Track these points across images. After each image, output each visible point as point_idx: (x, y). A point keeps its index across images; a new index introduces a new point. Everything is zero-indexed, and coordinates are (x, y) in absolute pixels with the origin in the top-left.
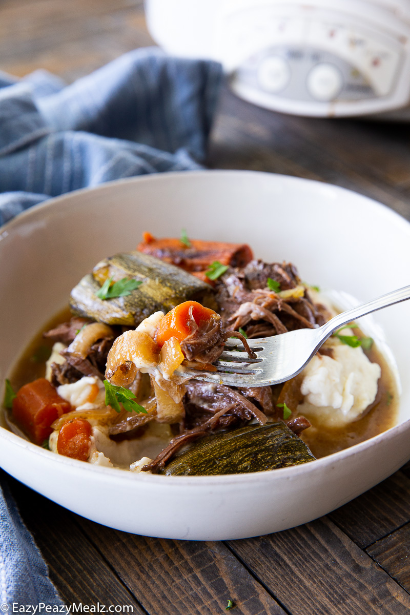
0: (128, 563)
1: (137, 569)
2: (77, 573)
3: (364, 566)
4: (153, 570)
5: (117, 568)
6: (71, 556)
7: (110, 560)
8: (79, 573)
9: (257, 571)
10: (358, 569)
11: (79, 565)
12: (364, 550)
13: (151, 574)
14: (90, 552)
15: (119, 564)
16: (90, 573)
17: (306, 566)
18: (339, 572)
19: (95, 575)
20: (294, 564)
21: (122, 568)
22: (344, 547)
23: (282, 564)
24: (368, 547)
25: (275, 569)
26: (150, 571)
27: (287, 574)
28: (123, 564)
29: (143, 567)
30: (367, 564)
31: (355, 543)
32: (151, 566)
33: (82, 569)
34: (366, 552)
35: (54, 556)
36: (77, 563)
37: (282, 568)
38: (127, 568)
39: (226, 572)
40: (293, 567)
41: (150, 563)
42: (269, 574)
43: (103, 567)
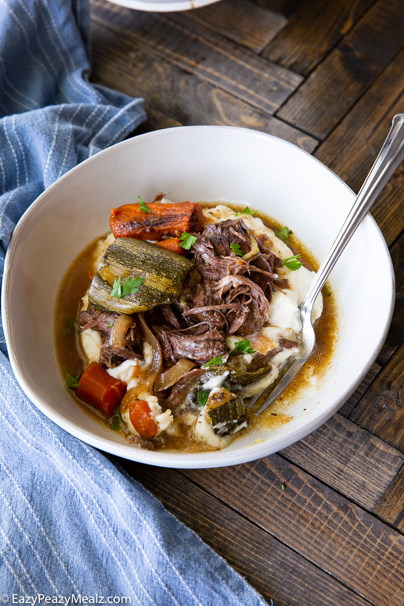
0: (207, 478)
1: (214, 481)
2: (178, 497)
3: (353, 431)
4: (225, 478)
5: (201, 484)
6: (168, 486)
7: (195, 480)
8: (180, 496)
9: (289, 456)
10: (350, 434)
11: (177, 491)
12: (348, 418)
13: (225, 481)
14: (179, 479)
15: (201, 481)
16: (186, 494)
17: (318, 443)
18: (340, 440)
19: (190, 494)
20: (310, 443)
21: (205, 484)
22: (335, 420)
23: (302, 446)
24: (350, 415)
25: (300, 451)
26: (224, 479)
27: (308, 452)
28: (204, 480)
29: (217, 478)
30: (354, 429)
31: (341, 415)
32: (222, 475)
33: (180, 493)
34: (350, 420)
35: (157, 490)
36: (174, 489)
37: (304, 449)
38: (207, 482)
39: (271, 464)
40: (309, 446)
41: (221, 474)
42: (298, 457)
43: (193, 487)
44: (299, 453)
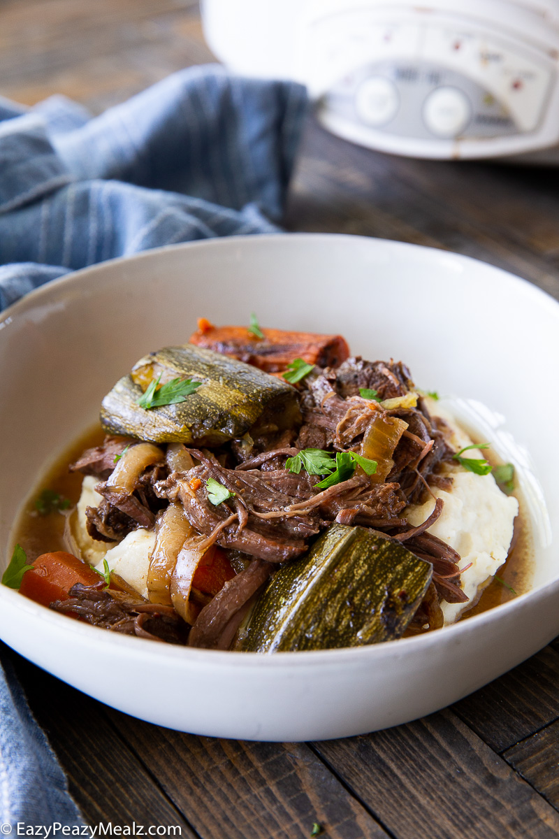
0: (177, 773)
1: (189, 780)
2: (107, 786)
3: (501, 777)
4: (211, 782)
5: (161, 779)
6: (98, 762)
7: (153, 769)
8: (110, 786)
9: (353, 783)
10: (492, 781)
11: (109, 775)
12: (500, 754)
13: (208, 787)
14: (125, 758)
15: (164, 774)
16: (124, 786)
17: (421, 777)
18: (466, 785)
19: (131, 788)
20: (404, 773)
21: (168, 780)
22: (473, 750)
23: (388, 773)
24: (506, 750)
25: (379, 781)
26: (207, 783)
27: (395, 787)
28: (170, 774)
29: (197, 778)
30: (504, 774)
31: (488, 745)
32: (208, 776)
33: (114, 780)
34: (503, 758)
35: (75, 763)
36: (106, 771)
37: (388, 779)
38: (174, 779)
39: (311, 785)
40: (403, 778)
41: (206, 773)
42: (370, 788)
43: (142, 777)
44: (376, 783)
